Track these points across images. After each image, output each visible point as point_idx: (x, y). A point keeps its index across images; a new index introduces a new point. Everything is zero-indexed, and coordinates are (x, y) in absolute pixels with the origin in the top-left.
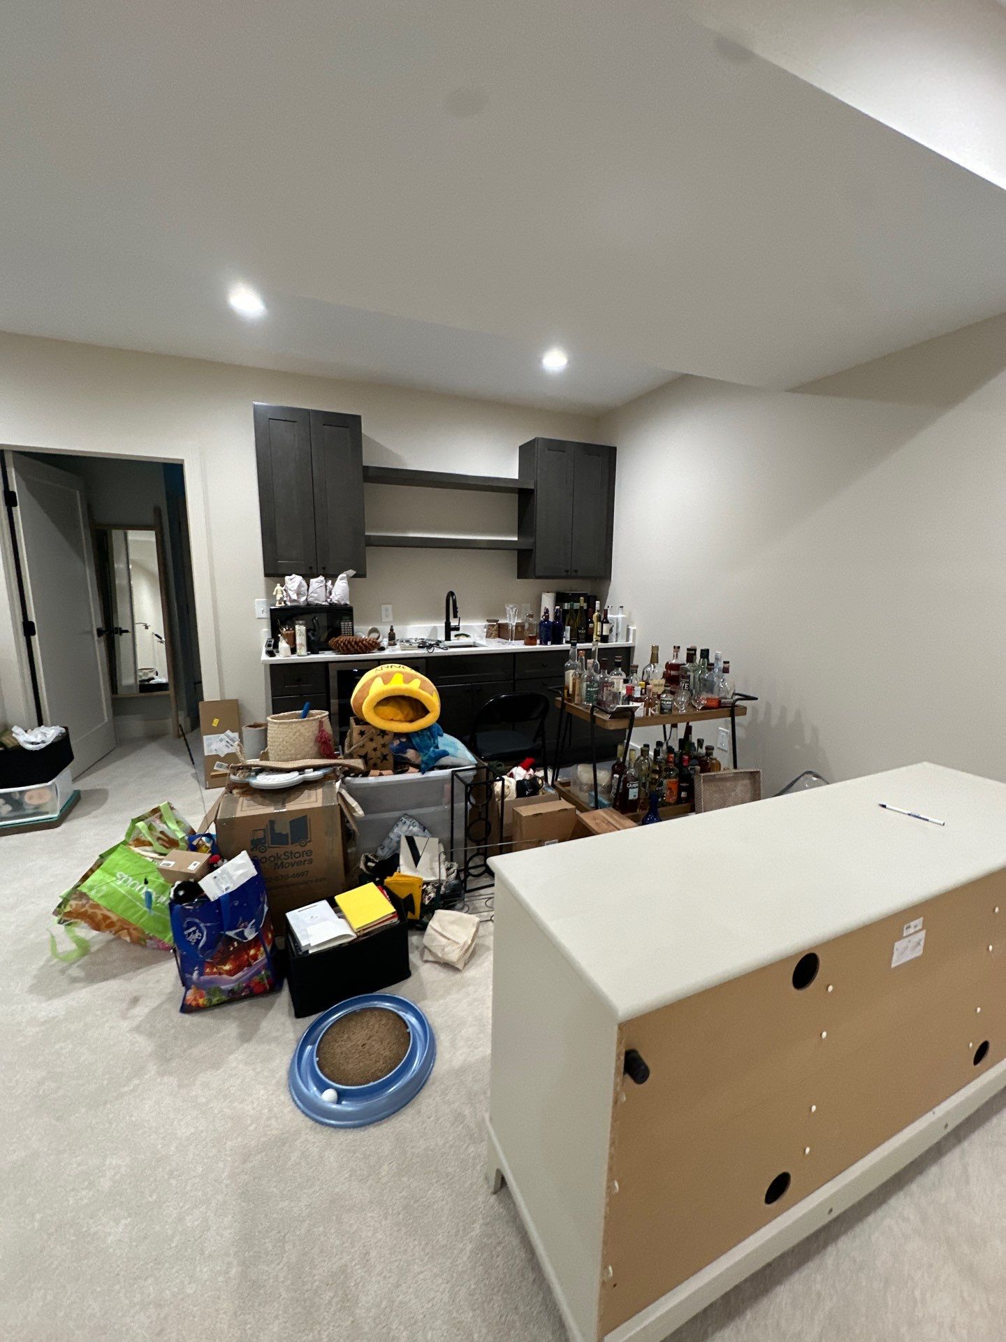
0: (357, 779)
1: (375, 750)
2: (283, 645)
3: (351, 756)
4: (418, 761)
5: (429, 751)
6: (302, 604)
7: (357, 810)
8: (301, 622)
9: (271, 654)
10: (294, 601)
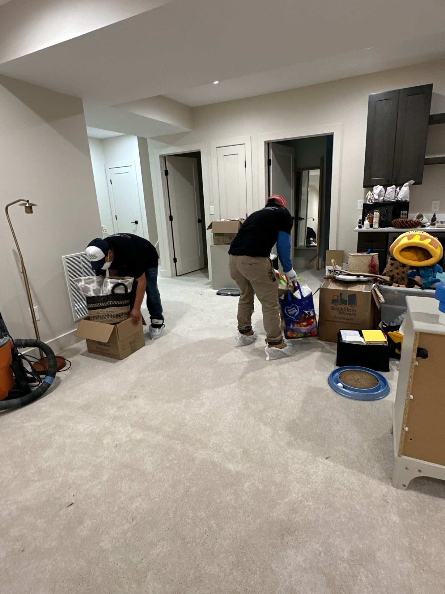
0: (385, 286)
1: (398, 274)
2: (367, 222)
3: (384, 275)
4: (421, 283)
5: (429, 278)
6: (380, 201)
7: (381, 299)
8: (377, 210)
9: (360, 227)
10: (377, 199)
